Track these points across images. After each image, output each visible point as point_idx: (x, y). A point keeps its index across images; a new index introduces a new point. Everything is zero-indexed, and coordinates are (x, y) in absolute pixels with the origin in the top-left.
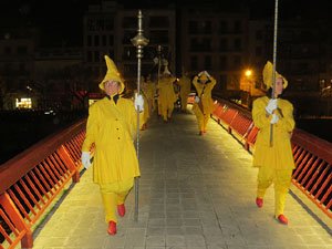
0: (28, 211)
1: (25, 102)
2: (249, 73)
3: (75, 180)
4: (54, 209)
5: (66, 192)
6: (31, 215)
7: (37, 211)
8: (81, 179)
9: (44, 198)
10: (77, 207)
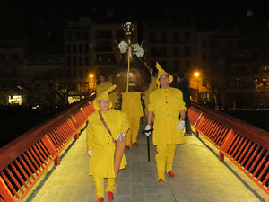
0: (17, 189)
1: (17, 99)
2: (197, 74)
3: (57, 163)
4: (39, 188)
5: (49, 174)
6: (19, 193)
7: (25, 189)
8: (61, 162)
9: (31, 178)
10: (58, 186)
